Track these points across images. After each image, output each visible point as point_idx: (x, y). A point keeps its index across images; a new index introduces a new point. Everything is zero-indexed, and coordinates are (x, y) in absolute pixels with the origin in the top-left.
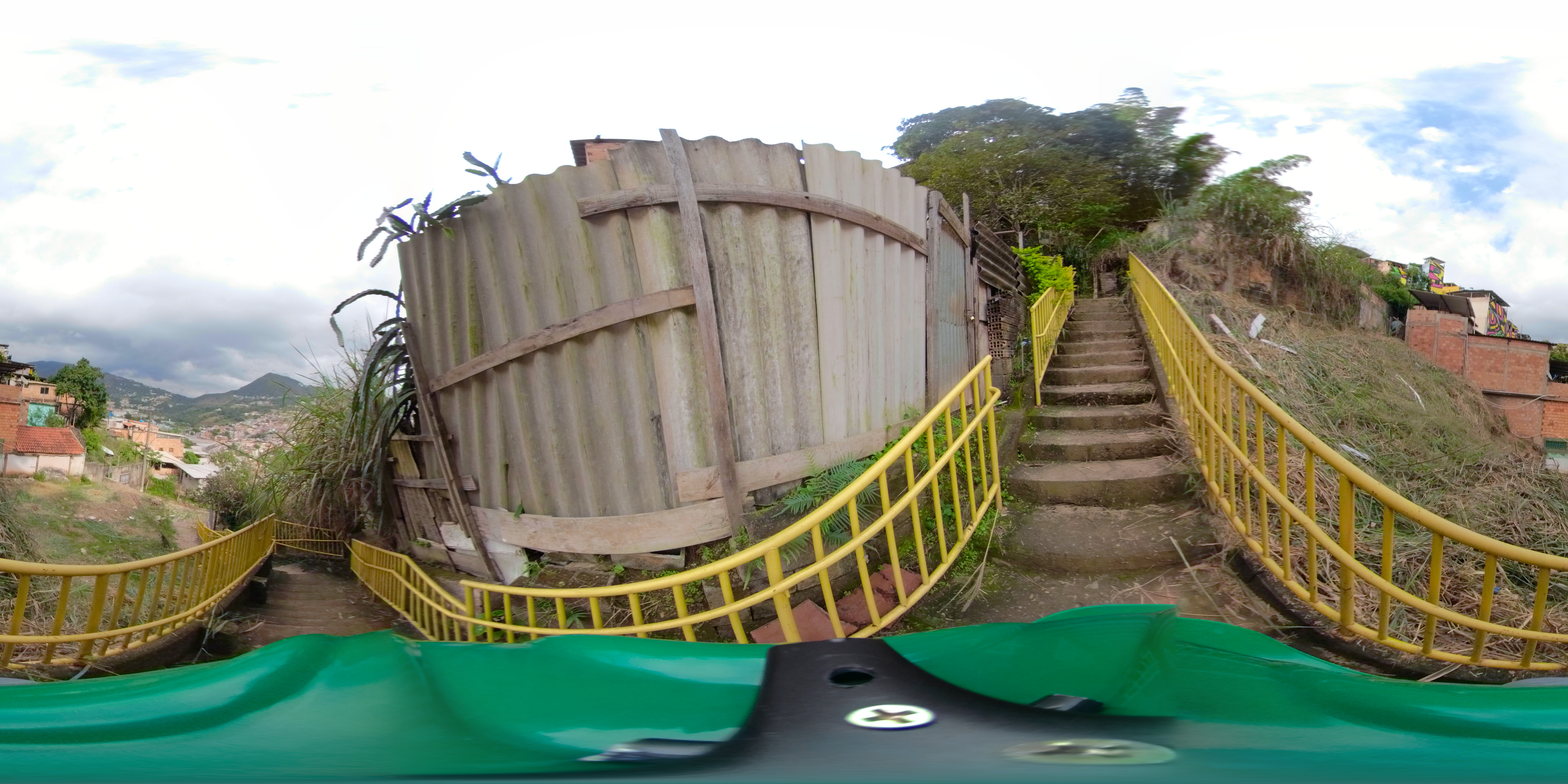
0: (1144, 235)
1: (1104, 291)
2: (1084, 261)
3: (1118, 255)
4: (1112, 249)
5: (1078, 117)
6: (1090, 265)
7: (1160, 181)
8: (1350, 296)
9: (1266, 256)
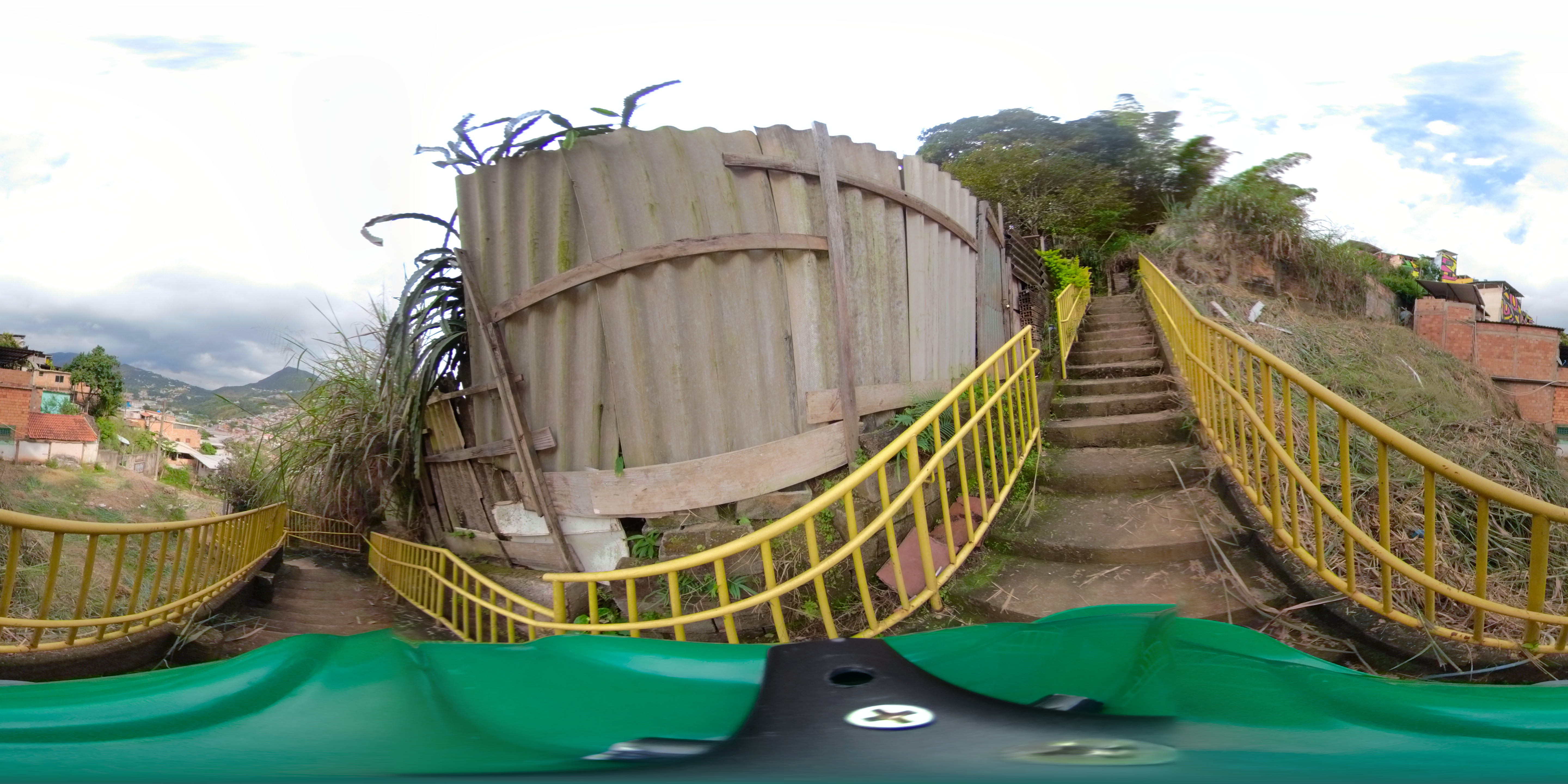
0: (1152, 237)
1: (1117, 290)
2: (1098, 263)
3: (1129, 257)
4: (1123, 251)
5: (1083, 124)
6: (1103, 267)
7: (1167, 184)
8: (1355, 287)
9: (1267, 250)
